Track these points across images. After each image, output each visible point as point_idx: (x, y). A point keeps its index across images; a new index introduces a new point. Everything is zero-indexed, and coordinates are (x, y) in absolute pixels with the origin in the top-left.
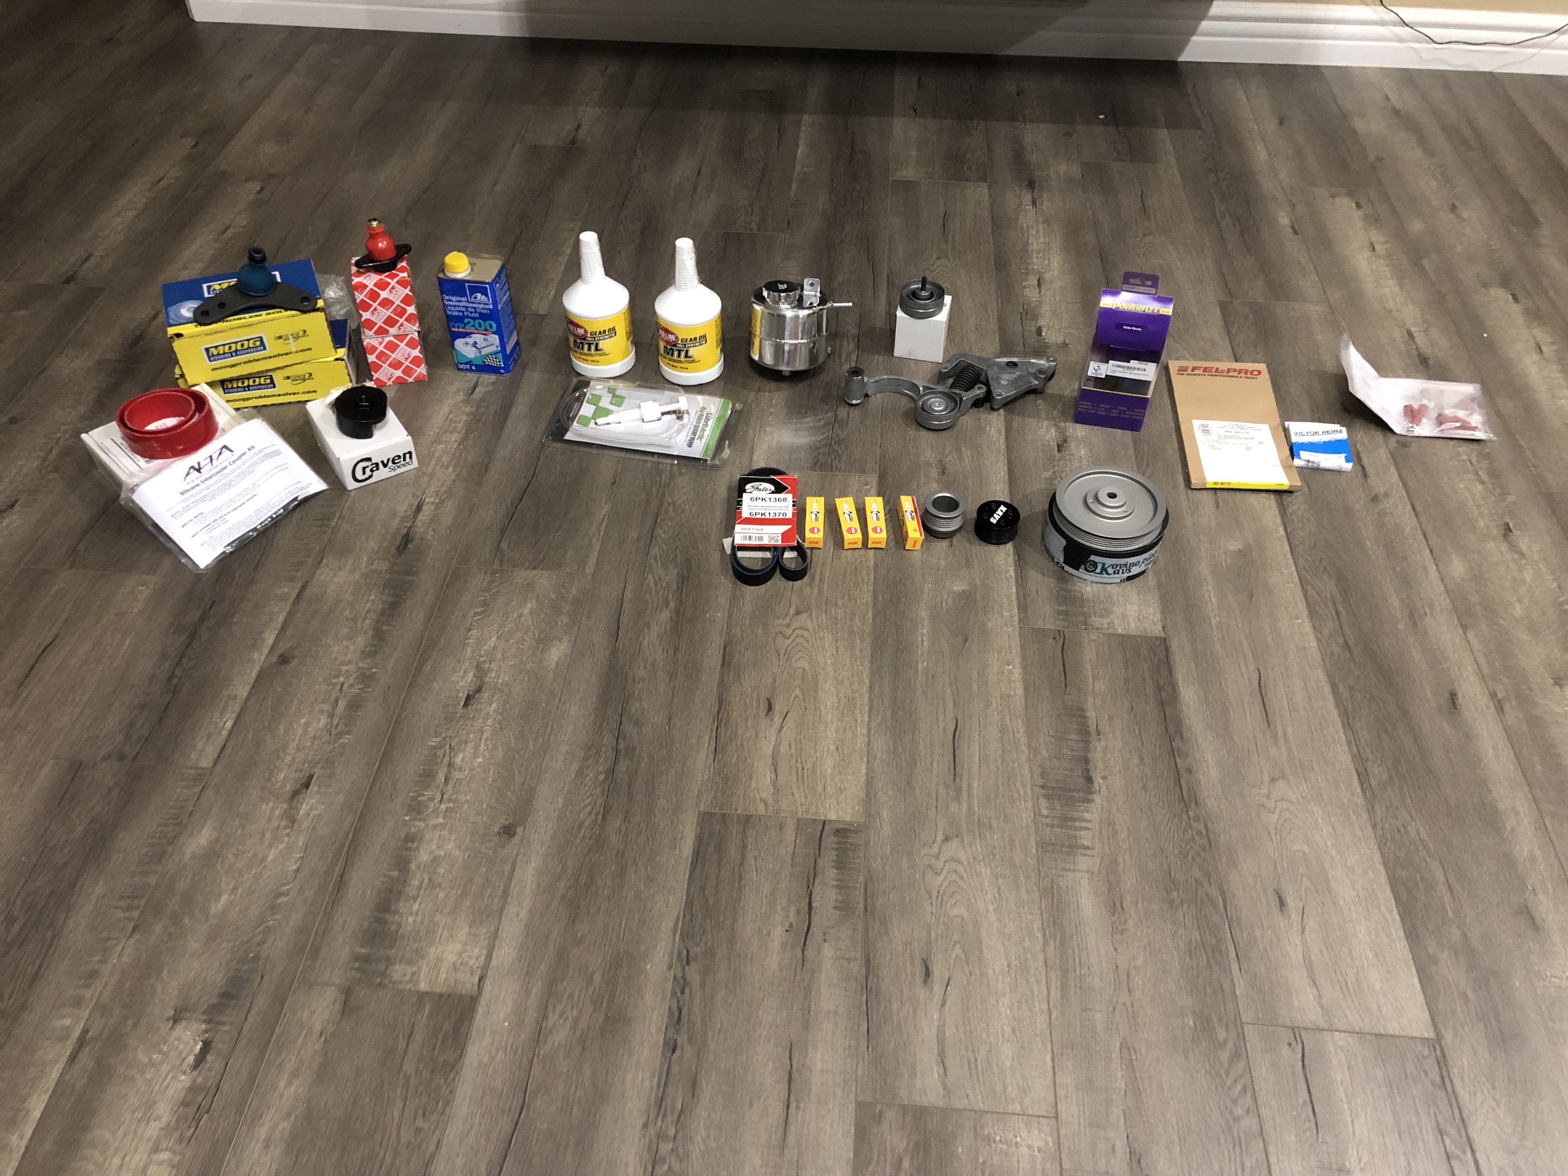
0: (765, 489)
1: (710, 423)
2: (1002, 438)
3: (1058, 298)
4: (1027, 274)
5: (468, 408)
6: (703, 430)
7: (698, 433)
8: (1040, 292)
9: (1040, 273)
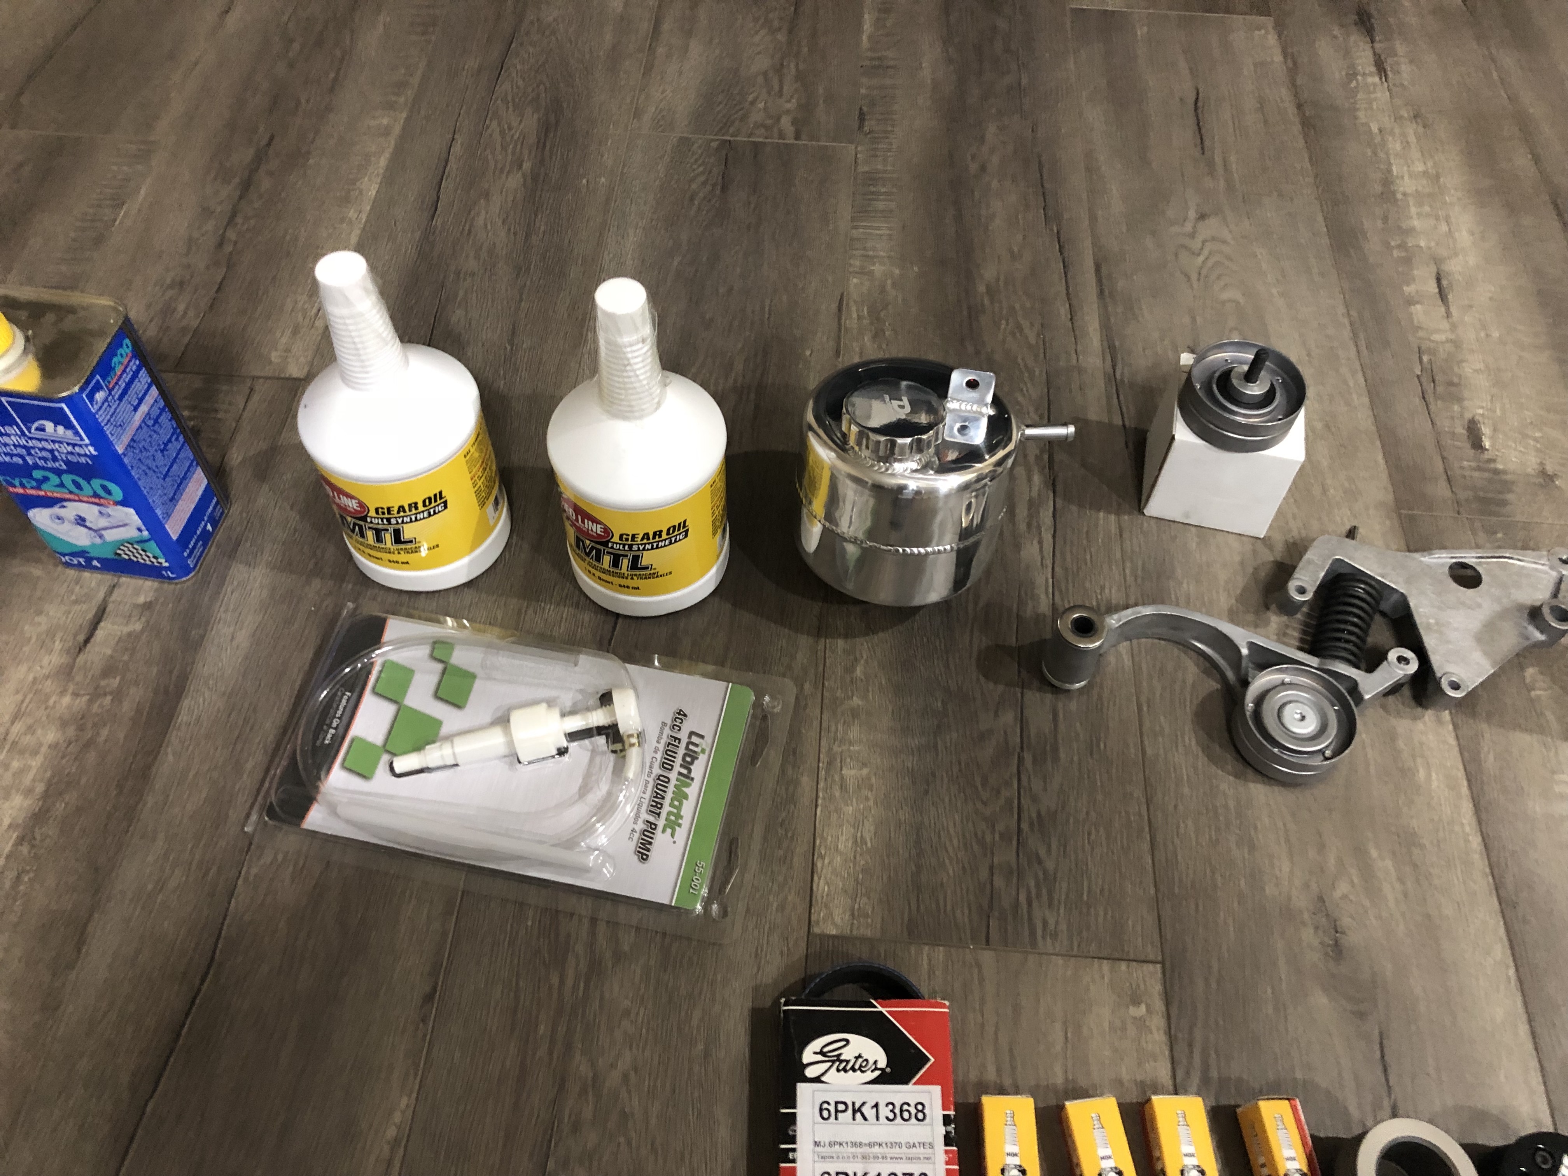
0: (859, 1065)
1: (698, 769)
2: (1467, 807)
3: (1496, 334)
4: (1408, 261)
5: (67, 700)
6: (681, 796)
7: (666, 808)
8: (1448, 315)
9: (1437, 261)
